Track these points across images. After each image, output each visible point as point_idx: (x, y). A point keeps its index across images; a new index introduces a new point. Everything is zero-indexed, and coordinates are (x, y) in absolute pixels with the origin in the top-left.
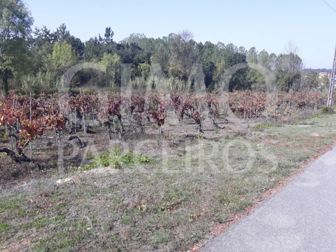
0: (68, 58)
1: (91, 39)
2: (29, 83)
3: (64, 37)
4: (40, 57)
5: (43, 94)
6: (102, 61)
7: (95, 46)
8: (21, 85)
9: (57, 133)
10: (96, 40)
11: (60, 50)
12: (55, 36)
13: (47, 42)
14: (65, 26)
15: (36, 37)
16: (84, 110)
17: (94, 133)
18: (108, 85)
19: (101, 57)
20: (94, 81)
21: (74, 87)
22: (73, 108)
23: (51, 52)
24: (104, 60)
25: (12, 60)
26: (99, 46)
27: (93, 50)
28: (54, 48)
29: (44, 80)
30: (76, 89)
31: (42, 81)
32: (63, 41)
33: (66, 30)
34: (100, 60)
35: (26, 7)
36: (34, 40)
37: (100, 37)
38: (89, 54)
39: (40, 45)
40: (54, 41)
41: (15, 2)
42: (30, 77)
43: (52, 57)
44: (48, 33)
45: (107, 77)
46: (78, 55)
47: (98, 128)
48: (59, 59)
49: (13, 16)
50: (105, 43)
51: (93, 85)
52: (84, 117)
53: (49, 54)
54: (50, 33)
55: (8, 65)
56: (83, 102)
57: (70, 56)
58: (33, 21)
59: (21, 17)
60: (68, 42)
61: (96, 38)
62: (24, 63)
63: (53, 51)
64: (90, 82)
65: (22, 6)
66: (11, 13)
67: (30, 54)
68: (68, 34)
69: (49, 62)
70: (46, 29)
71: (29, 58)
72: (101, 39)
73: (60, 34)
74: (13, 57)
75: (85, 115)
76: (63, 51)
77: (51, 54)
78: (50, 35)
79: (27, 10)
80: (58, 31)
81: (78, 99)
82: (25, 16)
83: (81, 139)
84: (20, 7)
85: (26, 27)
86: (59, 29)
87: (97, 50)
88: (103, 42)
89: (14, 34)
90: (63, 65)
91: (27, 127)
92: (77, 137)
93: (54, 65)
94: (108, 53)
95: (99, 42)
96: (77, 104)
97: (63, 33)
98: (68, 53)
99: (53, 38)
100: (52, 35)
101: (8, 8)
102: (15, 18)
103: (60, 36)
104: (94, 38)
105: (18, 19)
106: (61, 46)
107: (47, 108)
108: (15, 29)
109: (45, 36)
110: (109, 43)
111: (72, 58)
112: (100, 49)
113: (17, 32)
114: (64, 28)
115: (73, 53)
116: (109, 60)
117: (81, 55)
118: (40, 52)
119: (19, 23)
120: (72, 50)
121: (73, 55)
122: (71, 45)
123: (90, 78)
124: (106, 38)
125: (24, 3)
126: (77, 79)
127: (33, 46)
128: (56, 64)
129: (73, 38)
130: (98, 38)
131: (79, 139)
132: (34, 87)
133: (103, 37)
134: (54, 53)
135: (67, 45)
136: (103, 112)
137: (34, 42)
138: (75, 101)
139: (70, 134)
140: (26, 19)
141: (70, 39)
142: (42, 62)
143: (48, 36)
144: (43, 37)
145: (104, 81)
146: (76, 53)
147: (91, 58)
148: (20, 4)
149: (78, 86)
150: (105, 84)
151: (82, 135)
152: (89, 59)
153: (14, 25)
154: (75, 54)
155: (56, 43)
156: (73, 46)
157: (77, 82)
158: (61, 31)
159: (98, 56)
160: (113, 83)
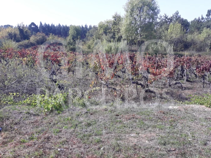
0: (178, 32)
1: (195, 19)
2: (152, 48)
3: (177, 20)
4: (160, 33)
5: (160, 55)
6: (201, 34)
7: (198, 23)
8: (148, 49)
9: (168, 79)
10: (199, 19)
11: (173, 28)
12: (171, 20)
13: (166, 23)
14: (178, 12)
15: (160, 21)
16: (187, 66)
17: (191, 82)
18: (204, 50)
19: (201, 31)
20: (194, 48)
21: (179, 51)
22: (179, 64)
23: (167, 29)
24: (204, 33)
25: (146, 35)
26: (201, 23)
27: (196, 26)
28: (170, 27)
29: (161, 47)
30: (181, 53)
31: (159, 48)
32: (176, 22)
33: (179, 15)
34: (200, 33)
35: (157, 4)
36: (158, 23)
37: (202, 17)
38: (192, 29)
39: (161, 26)
40: (170, 23)
41: (151, 2)
42: (154, 45)
43: (167, 32)
44: (166, 18)
45: (204, 45)
46: (185, 30)
47: (194, 79)
48: (172, 34)
49: (149, 10)
50: (206, 21)
51: (193, 50)
52: (186, 71)
53: (166, 31)
54: (168, 18)
55: (143, 38)
56: (187, 61)
57: (179, 32)
58: (160, 11)
59: (153, 10)
60: (179, 23)
61: (199, 18)
62: (151, 37)
63: (168, 29)
64: (191, 48)
65: (155, 3)
66: (149, 8)
67: (155, 31)
68: (179, 17)
69: (165, 36)
70: (166, 15)
71: (155, 34)
72: (203, 18)
73: (174, 18)
74: (146, 34)
75: (186, 70)
76: (175, 28)
77: (167, 31)
78: (168, 19)
79: (157, 6)
80: (173, 16)
81: (183, 59)
82: (155, 9)
83: (182, 84)
84: (153, 4)
85: (155, 15)
86: (174, 15)
87: (198, 26)
88: (204, 20)
89: (148, 20)
90: (174, 37)
91: (153, 73)
92: (180, 83)
93: (168, 37)
94: (207, 28)
95: (201, 21)
96: (182, 62)
97: (177, 17)
98: (178, 30)
99: (169, 20)
100: (169, 19)
101: (147, 6)
102: (150, 11)
103: (174, 19)
104: (197, 18)
105: (152, 11)
106: (174, 25)
107: (163, 63)
108: (149, 17)
109: (165, 20)
110: (209, 21)
111: (180, 33)
112: (201, 25)
113: (150, 19)
114: (177, 13)
115: (181, 29)
116: (207, 32)
117: (187, 30)
118: (161, 30)
119: (152, 13)
120: (181, 27)
121: (181, 30)
122: (181, 24)
123: (191, 45)
124: (207, 17)
125: (156, 1)
126: (182, 46)
127: (157, 26)
128: (170, 36)
129: (182, 19)
130: (201, 18)
131: (181, 85)
132: (155, 51)
133: (205, 17)
134: (169, 30)
135: (178, 24)
136: (201, 69)
137: (158, 24)
138: (181, 60)
139: (175, 80)
140: (156, 11)
141: (180, 20)
142: (161, 36)
143: (166, 19)
144: (164, 21)
145: (201, 47)
146: (184, 29)
147: (193, 32)
148: (154, 2)
149: (182, 50)
150: (202, 50)
151: (183, 82)
152: (192, 32)
153: (149, 15)
154: (182, 30)
155: (171, 24)
156: (182, 24)
157: (181, 48)
158: (175, 15)
159: (199, 30)
160: (208, 49)
